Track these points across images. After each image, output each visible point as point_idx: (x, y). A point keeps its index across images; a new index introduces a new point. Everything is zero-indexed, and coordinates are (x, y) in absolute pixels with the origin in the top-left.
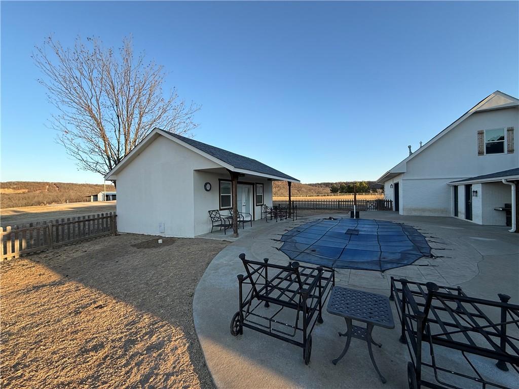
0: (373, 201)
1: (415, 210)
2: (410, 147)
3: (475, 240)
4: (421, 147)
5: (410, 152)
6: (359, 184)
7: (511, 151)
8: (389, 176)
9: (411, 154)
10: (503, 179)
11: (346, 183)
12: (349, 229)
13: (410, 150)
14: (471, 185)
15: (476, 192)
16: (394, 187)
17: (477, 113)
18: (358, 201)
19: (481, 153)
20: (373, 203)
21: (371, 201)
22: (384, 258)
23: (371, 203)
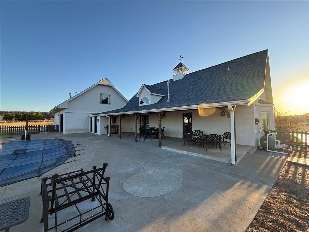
0: (44, 126)
1: (72, 130)
2: (70, 94)
3: (96, 142)
4: (76, 95)
5: (70, 97)
6: (35, 114)
7: (110, 104)
8: (57, 110)
9: (71, 97)
10: (106, 115)
11: (23, 113)
12: (16, 150)
13: (70, 95)
14: (96, 117)
15: (98, 120)
16: (60, 116)
17: (99, 85)
18: (29, 126)
19: (100, 103)
20: (45, 127)
21: (43, 126)
22: (44, 166)
23: (43, 127)
